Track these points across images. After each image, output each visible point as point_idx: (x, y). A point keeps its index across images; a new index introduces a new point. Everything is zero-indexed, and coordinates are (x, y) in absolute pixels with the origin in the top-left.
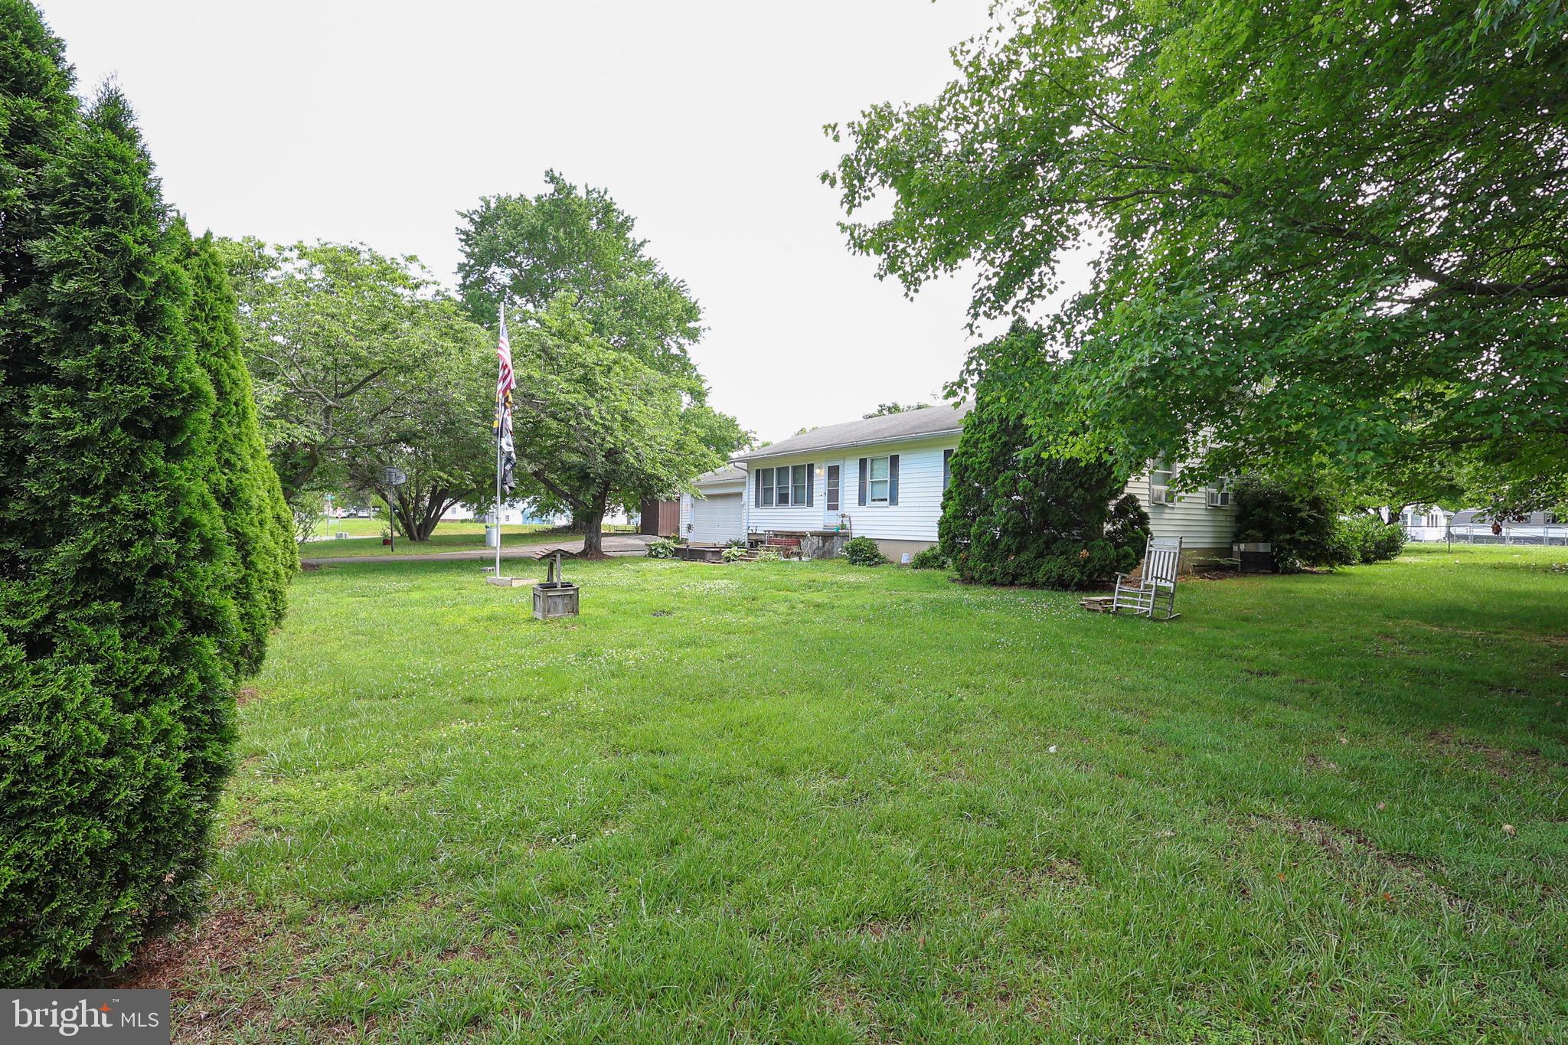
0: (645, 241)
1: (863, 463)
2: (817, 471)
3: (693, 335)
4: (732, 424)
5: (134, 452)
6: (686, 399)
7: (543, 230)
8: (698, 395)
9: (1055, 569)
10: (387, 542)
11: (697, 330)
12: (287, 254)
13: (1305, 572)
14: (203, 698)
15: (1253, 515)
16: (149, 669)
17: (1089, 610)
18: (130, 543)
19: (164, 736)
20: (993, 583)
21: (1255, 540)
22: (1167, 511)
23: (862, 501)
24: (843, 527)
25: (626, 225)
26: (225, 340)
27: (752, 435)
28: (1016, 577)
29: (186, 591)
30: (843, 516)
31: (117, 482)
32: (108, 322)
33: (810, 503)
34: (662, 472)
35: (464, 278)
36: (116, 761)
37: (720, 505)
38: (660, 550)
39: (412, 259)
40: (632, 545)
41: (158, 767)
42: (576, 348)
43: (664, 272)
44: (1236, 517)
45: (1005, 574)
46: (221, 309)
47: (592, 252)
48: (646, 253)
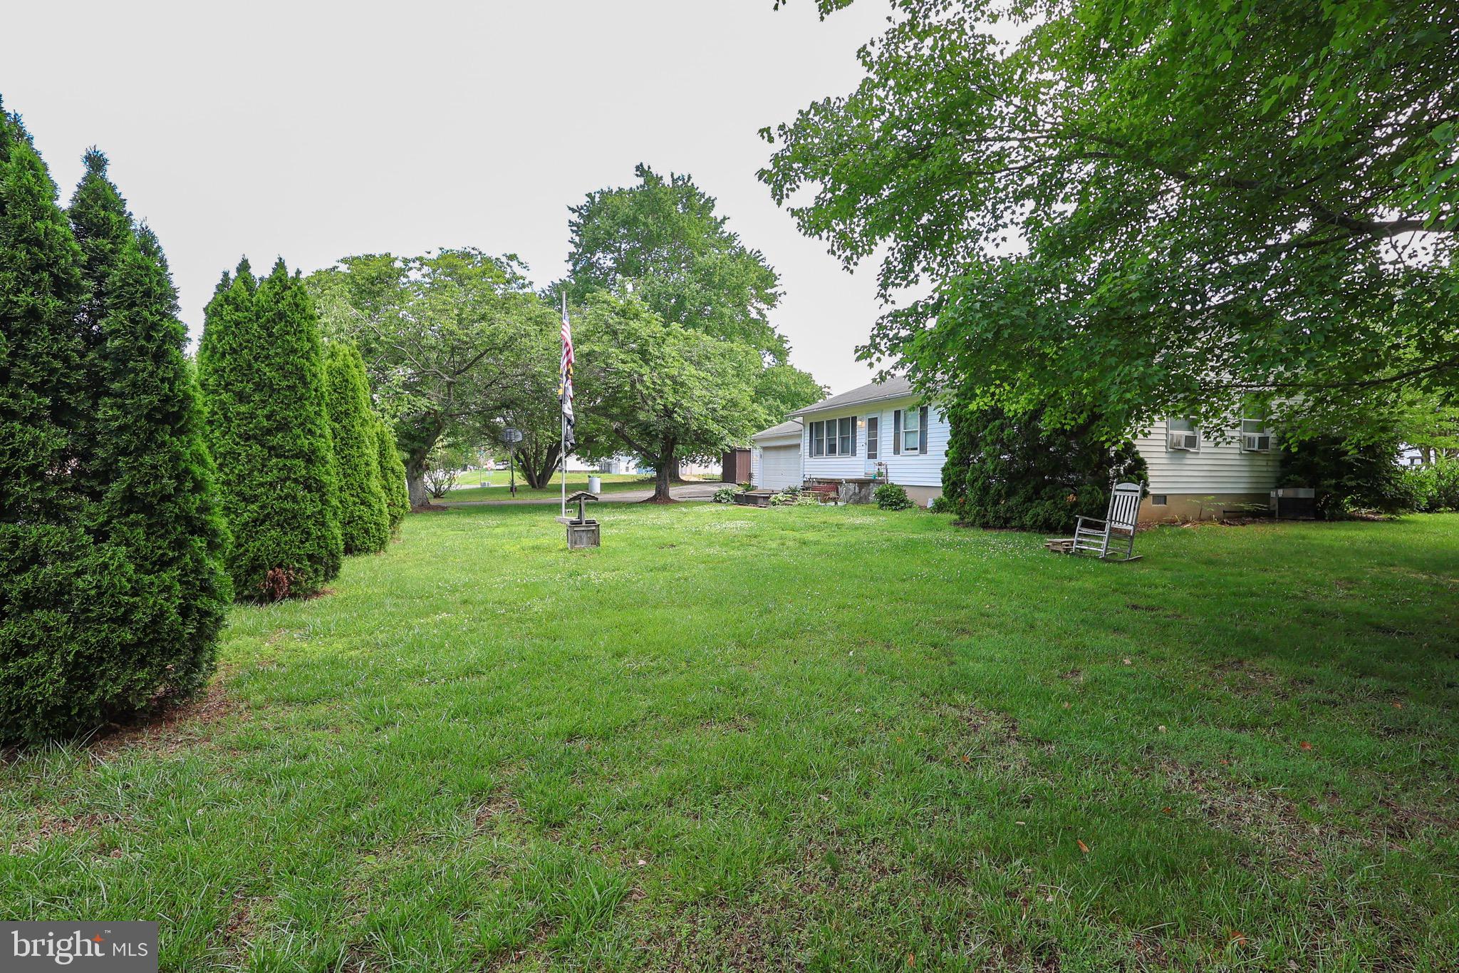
0: (725, 219)
1: (897, 414)
2: (859, 423)
3: (771, 301)
4: (807, 379)
5: (151, 433)
6: (769, 358)
7: (635, 219)
8: (780, 353)
9: (1042, 513)
10: (513, 489)
11: (775, 296)
12: (411, 265)
13: (1368, 520)
14: (196, 571)
15: (1297, 459)
16: (161, 552)
17: (1052, 551)
18: (148, 482)
19: (168, 589)
20: (986, 526)
21: (1298, 485)
22: (1189, 456)
23: (897, 451)
24: (880, 474)
25: (710, 204)
26: (307, 346)
27: (826, 390)
28: (1007, 521)
29: (184, 510)
30: (880, 464)
31: (142, 450)
32: (137, 361)
33: (854, 453)
34: (714, 427)
35: (574, 265)
36: (137, 599)
37: (783, 455)
38: (723, 495)
39: (512, 257)
40: (705, 492)
41: (161, 605)
42: (634, 324)
43: (741, 245)
44: (1281, 461)
45: (997, 518)
46: (305, 326)
47: (678, 234)
48: (728, 228)
